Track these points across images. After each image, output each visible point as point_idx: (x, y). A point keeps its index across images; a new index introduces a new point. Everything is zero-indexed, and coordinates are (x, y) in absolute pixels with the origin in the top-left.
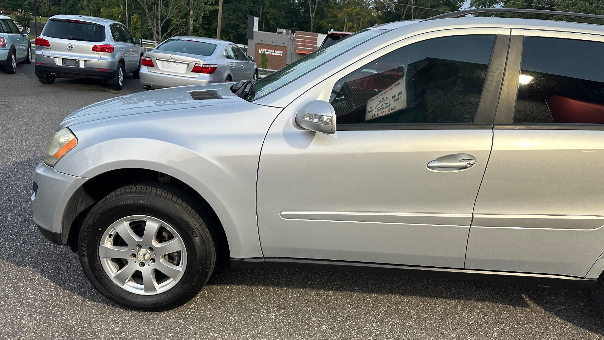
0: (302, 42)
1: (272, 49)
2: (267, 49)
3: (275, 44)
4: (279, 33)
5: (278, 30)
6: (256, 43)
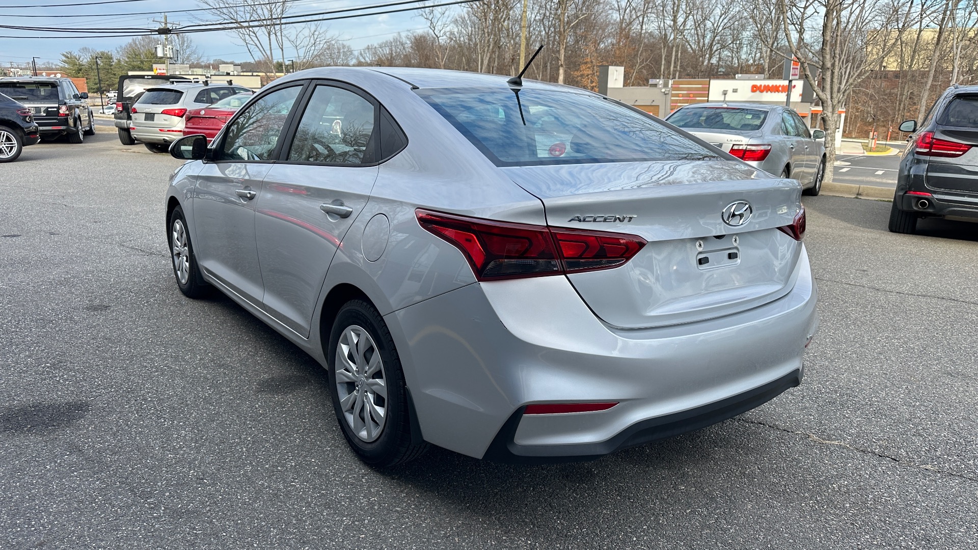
0: (683, 95)
3: (640, 103)
4: (651, 86)
5: (651, 81)
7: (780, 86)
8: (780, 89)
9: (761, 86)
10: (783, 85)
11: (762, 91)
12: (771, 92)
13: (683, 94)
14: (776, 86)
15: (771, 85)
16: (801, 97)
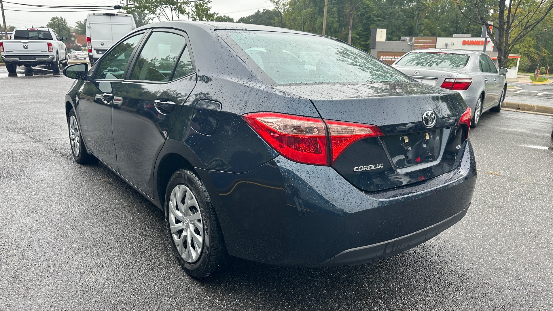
1: (392, 56)
2: (387, 56)
3: (395, 50)
4: (402, 40)
5: (402, 38)
6: (378, 52)
7: (480, 41)
8: (480, 43)
9: (468, 41)
10: (482, 41)
11: (469, 44)
12: (475, 45)
13: (421, 46)
14: (478, 41)
15: (474, 41)
16: (493, 48)
